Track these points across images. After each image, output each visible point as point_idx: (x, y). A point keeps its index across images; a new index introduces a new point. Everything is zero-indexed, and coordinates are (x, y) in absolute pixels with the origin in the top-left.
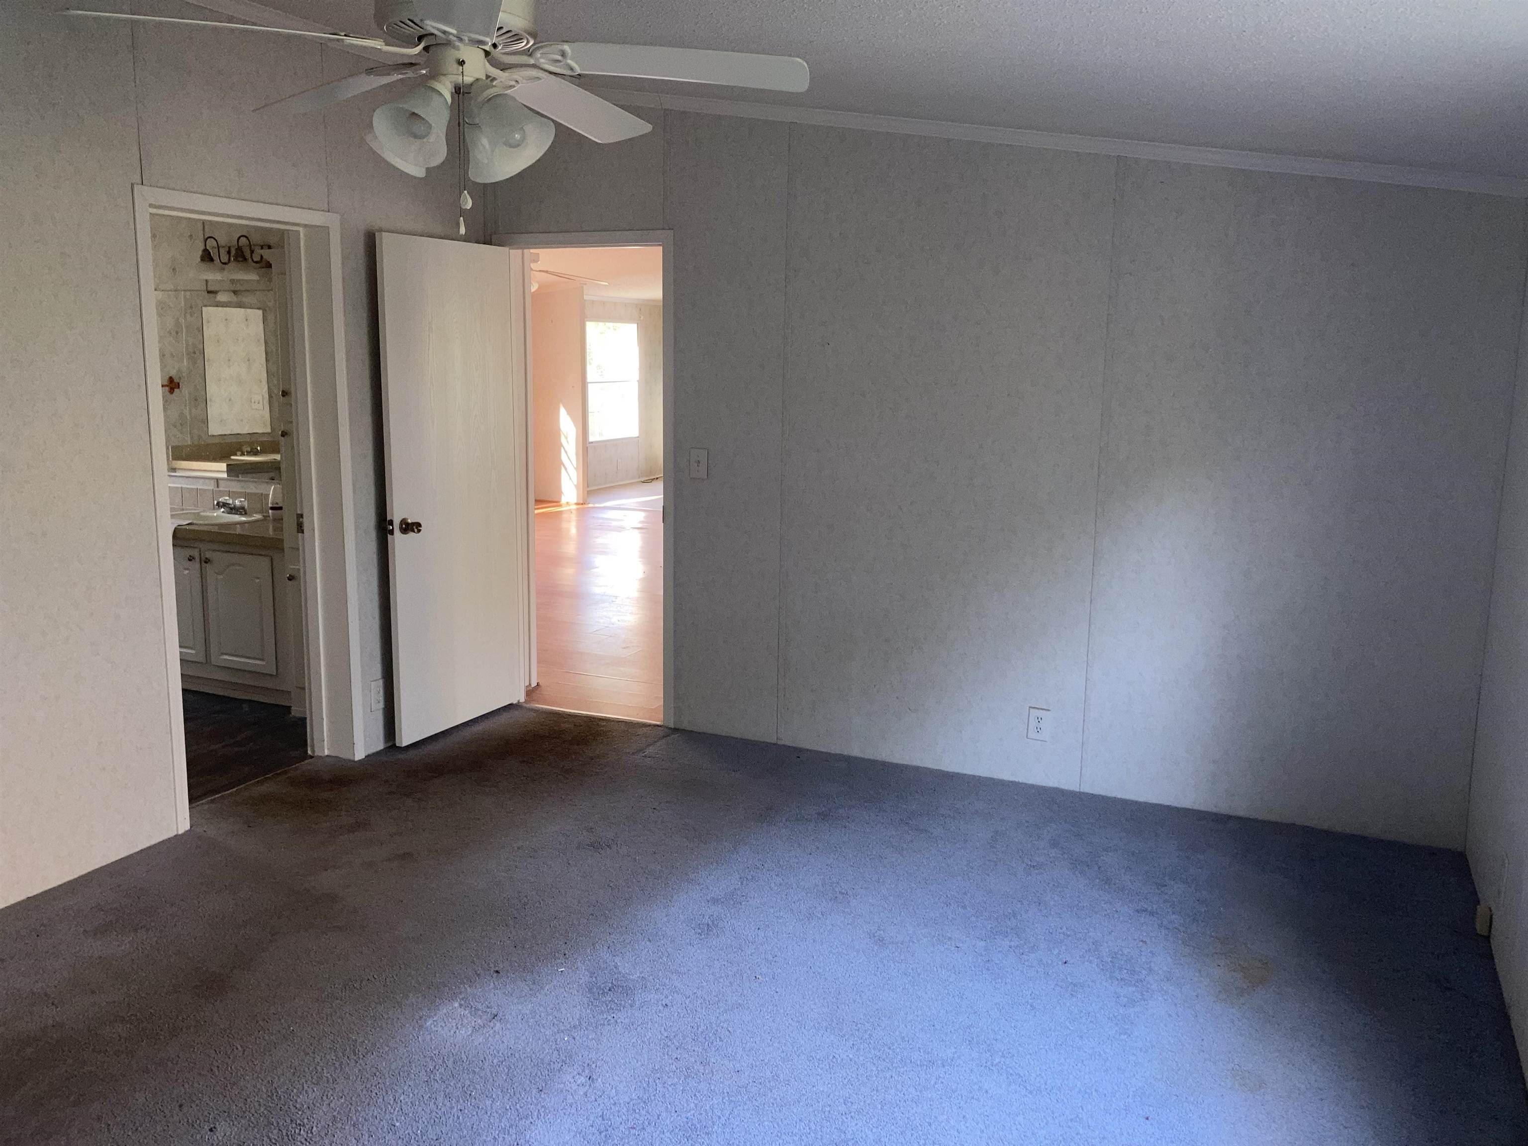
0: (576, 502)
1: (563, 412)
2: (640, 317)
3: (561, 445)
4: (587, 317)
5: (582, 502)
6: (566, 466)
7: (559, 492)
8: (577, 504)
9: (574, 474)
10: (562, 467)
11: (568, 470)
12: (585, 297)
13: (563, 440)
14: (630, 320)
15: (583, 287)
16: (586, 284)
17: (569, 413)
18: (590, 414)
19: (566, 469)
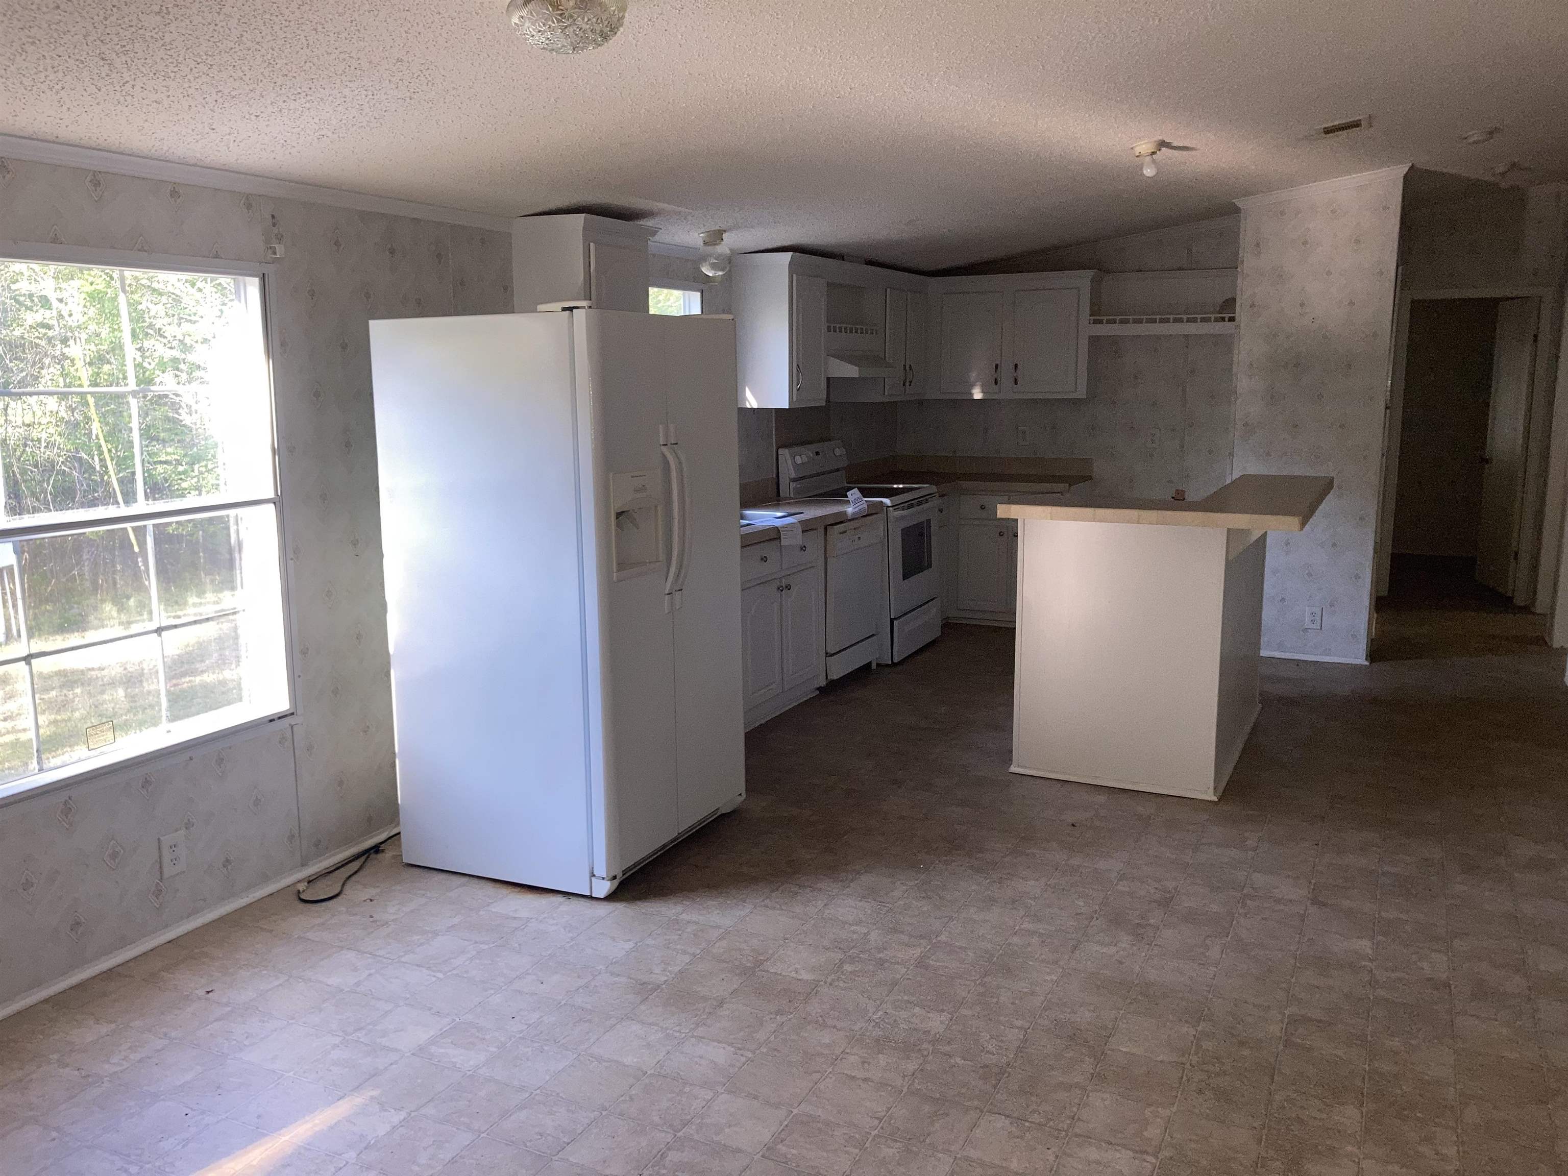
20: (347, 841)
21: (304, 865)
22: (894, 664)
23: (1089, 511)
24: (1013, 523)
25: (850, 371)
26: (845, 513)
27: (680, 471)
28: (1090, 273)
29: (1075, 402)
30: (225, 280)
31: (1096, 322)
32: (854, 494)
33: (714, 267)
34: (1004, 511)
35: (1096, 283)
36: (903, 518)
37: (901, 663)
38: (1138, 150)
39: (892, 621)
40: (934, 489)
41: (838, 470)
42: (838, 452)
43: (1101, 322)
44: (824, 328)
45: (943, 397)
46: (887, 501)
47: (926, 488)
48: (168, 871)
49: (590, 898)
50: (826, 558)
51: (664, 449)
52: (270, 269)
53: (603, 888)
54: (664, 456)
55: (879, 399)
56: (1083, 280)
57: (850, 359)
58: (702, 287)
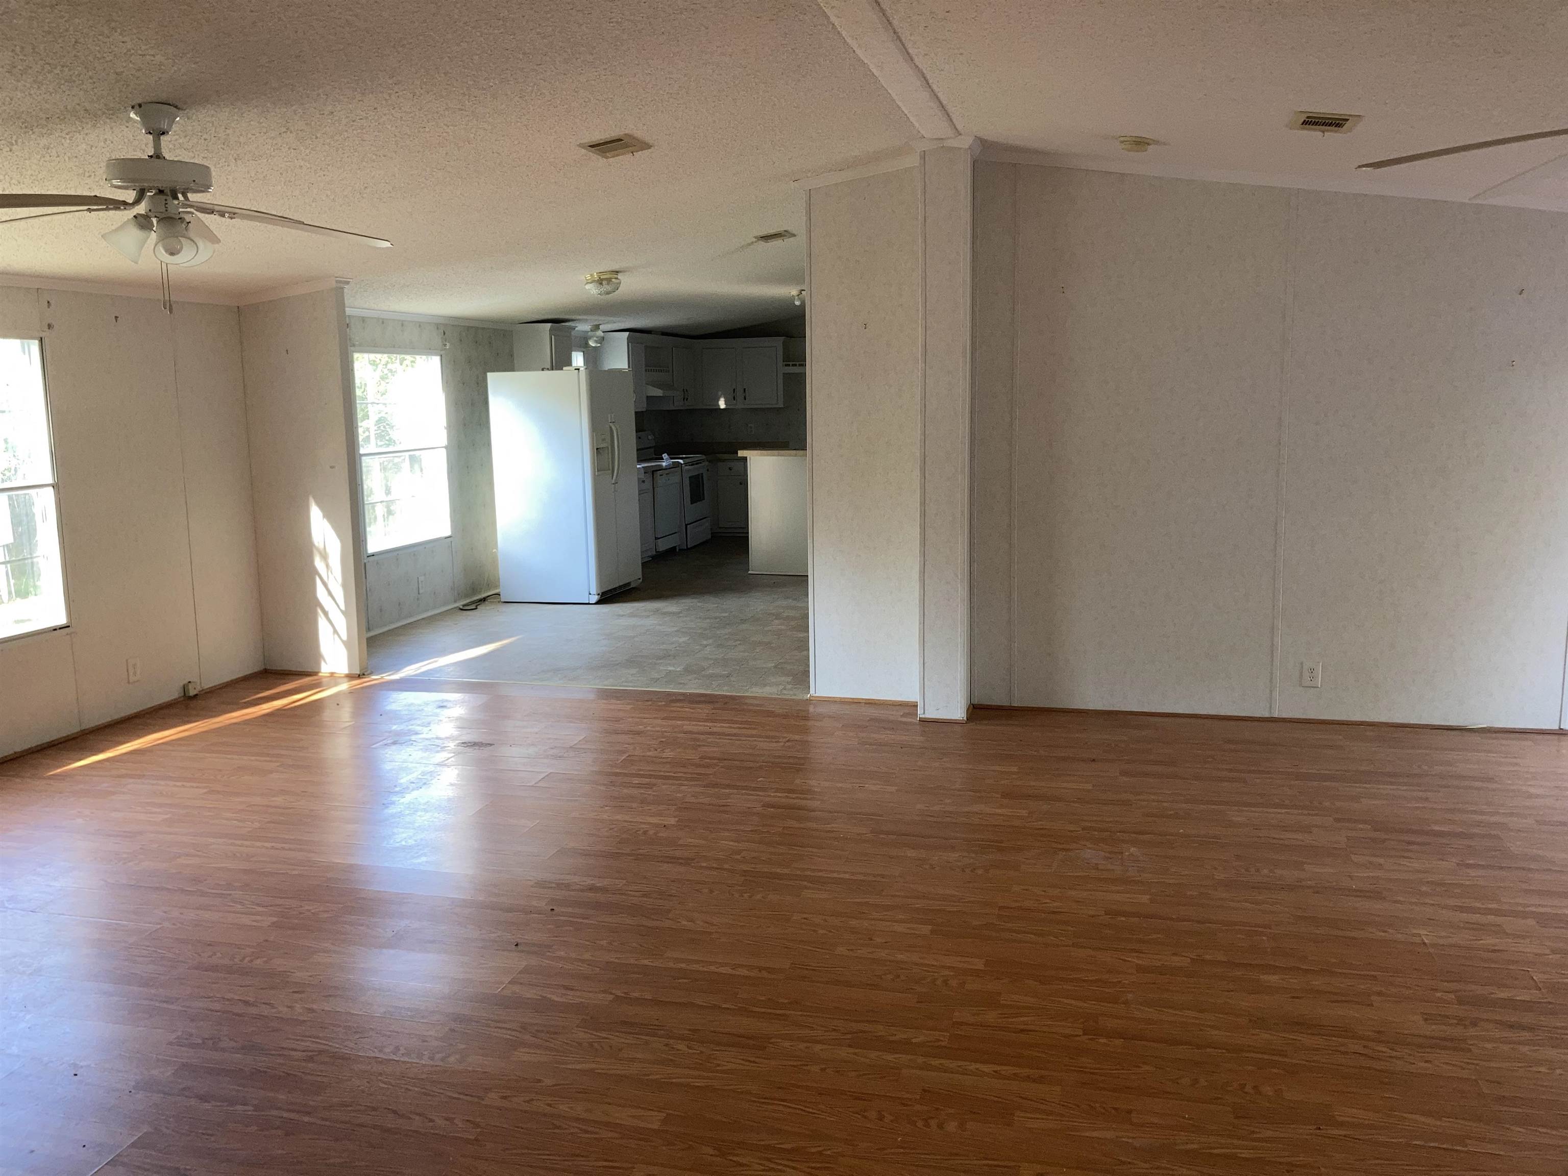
0: (346, 671)
1: (316, 514)
2: (445, 345)
3: (317, 573)
4: (354, 345)
5: (358, 673)
6: (327, 609)
7: (317, 657)
8: (350, 677)
9: (341, 623)
10: (319, 611)
11: (330, 616)
12: (348, 311)
13: (319, 564)
14: (428, 350)
15: (343, 288)
16: (348, 283)
17: (327, 515)
18: (366, 507)
19: (326, 614)
20: (467, 596)
21: (455, 602)
22: (688, 549)
23: (776, 452)
24: (745, 459)
25: (658, 392)
26: (662, 466)
27: (617, 432)
28: (782, 338)
29: (778, 410)
30: (424, 357)
31: (786, 365)
32: (665, 456)
33: (596, 342)
34: (741, 453)
35: (786, 347)
36: (689, 470)
37: (691, 548)
38: (792, 293)
39: (686, 525)
40: (704, 457)
41: (650, 448)
42: (650, 437)
43: (789, 365)
44: (644, 369)
45: (704, 407)
46: (681, 461)
47: (699, 457)
48: (421, 591)
49: (589, 604)
50: (654, 488)
51: (611, 424)
52: (443, 352)
53: (595, 599)
54: (611, 427)
55: (672, 408)
56: (778, 342)
57: (659, 386)
58: (584, 350)
